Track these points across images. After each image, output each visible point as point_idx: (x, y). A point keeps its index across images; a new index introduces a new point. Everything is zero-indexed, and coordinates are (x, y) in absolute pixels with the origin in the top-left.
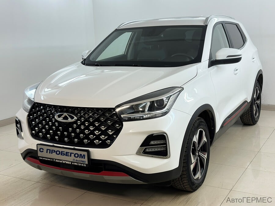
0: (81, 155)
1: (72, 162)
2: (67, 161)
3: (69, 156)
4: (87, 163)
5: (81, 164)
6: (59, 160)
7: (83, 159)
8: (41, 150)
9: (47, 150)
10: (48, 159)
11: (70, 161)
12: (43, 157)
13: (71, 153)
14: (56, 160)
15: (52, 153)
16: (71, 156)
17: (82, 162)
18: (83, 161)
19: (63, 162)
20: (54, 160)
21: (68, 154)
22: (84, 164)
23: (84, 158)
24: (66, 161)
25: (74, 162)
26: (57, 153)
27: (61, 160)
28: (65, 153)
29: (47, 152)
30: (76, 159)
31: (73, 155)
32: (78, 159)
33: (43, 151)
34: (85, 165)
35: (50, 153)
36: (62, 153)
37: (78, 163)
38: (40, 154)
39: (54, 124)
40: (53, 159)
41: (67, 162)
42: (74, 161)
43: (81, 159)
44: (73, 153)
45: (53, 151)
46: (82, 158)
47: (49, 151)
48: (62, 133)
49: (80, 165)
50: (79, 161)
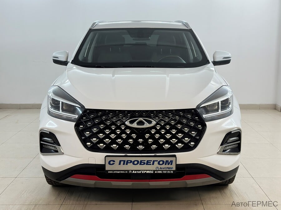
0: (167, 161)
1: (154, 171)
2: (148, 170)
3: (151, 164)
4: (174, 169)
5: (167, 171)
6: (136, 171)
7: (170, 166)
8: (112, 163)
9: (120, 161)
10: (121, 172)
11: (152, 170)
12: (113, 171)
13: (154, 161)
14: (132, 171)
15: (127, 164)
16: (153, 164)
17: (167, 169)
18: (169, 168)
19: (142, 172)
20: (130, 172)
21: (150, 163)
22: (170, 171)
23: (171, 164)
24: (146, 170)
25: (157, 171)
26: (134, 164)
27: (140, 171)
28: (146, 162)
29: (120, 164)
30: (159, 166)
31: (156, 163)
32: (164, 166)
33: (113, 164)
34: (172, 172)
35: (124, 164)
36: (141, 163)
37: (163, 171)
38: (108, 167)
39: (123, 132)
40: (128, 171)
41: (147, 172)
42: (157, 169)
43: (167, 166)
44: (157, 161)
45: (129, 162)
46: (168, 164)
47: (122, 163)
48: (135, 140)
49: (165, 172)
50: (164, 168)
